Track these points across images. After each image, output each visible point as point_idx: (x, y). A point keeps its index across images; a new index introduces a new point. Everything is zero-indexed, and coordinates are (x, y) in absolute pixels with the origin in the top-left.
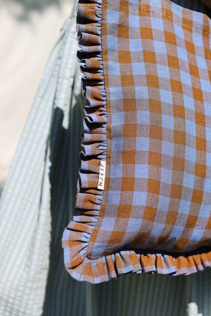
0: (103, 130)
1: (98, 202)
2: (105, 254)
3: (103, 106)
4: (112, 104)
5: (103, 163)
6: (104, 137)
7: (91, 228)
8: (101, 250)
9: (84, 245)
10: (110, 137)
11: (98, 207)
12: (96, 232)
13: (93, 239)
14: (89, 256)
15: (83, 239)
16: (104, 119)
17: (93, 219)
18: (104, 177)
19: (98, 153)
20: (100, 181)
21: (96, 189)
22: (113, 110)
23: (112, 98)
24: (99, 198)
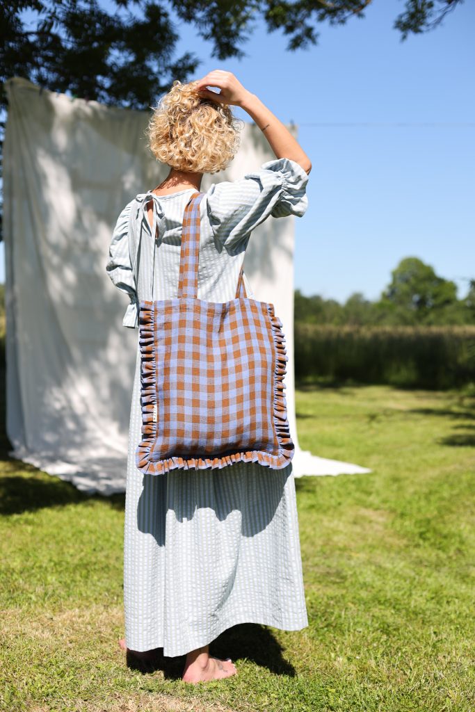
0: (153, 387)
1: (154, 429)
2: (162, 458)
3: (154, 373)
4: (159, 371)
5: (155, 406)
6: (154, 391)
7: (151, 444)
8: (158, 456)
9: (147, 454)
10: (157, 391)
11: (155, 432)
12: (153, 446)
13: (152, 451)
14: (151, 460)
15: (147, 451)
16: (153, 380)
17: (153, 439)
18: (156, 414)
19: (151, 400)
20: (154, 417)
21: (152, 422)
22: (159, 375)
23: (159, 368)
24: (154, 427)
